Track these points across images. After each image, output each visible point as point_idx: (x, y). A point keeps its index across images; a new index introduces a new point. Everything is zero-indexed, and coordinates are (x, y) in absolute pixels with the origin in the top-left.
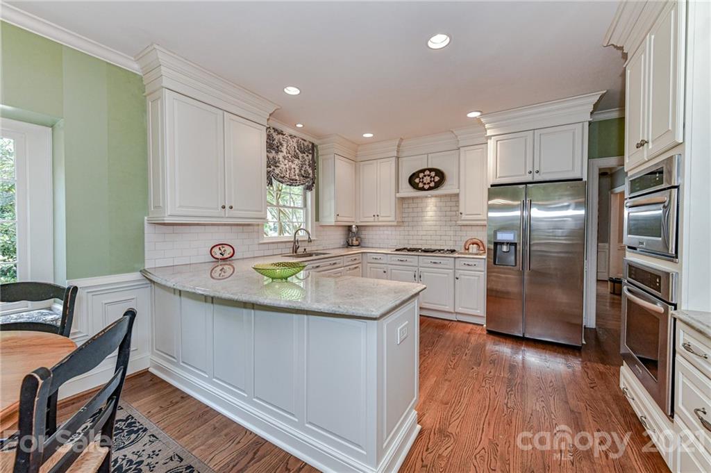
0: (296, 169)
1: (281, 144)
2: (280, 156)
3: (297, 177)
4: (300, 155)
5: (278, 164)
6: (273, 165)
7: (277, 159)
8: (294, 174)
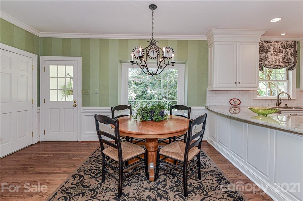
0: (280, 59)
1: (270, 48)
2: (269, 54)
3: (281, 64)
4: (284, 51)
5: (267, 59)
6: (264, 60)
7: (266, 56)
8: (279, 62)
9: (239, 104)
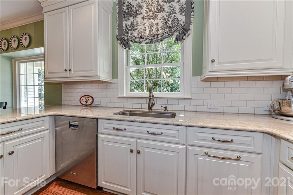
1: (140, 7)
4: (166, 6)
5: (136, 27)
6: (131, 30)
7: (135, 23)
8: (157, 29)
9: (91, 103)
